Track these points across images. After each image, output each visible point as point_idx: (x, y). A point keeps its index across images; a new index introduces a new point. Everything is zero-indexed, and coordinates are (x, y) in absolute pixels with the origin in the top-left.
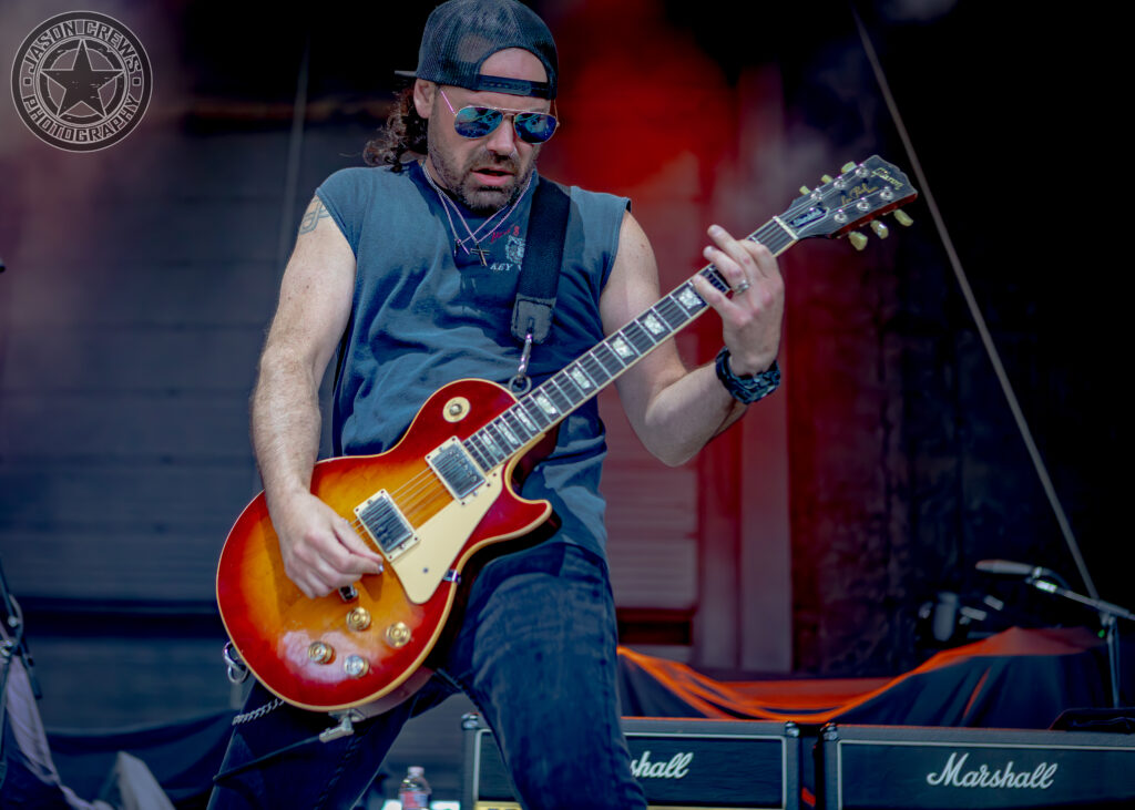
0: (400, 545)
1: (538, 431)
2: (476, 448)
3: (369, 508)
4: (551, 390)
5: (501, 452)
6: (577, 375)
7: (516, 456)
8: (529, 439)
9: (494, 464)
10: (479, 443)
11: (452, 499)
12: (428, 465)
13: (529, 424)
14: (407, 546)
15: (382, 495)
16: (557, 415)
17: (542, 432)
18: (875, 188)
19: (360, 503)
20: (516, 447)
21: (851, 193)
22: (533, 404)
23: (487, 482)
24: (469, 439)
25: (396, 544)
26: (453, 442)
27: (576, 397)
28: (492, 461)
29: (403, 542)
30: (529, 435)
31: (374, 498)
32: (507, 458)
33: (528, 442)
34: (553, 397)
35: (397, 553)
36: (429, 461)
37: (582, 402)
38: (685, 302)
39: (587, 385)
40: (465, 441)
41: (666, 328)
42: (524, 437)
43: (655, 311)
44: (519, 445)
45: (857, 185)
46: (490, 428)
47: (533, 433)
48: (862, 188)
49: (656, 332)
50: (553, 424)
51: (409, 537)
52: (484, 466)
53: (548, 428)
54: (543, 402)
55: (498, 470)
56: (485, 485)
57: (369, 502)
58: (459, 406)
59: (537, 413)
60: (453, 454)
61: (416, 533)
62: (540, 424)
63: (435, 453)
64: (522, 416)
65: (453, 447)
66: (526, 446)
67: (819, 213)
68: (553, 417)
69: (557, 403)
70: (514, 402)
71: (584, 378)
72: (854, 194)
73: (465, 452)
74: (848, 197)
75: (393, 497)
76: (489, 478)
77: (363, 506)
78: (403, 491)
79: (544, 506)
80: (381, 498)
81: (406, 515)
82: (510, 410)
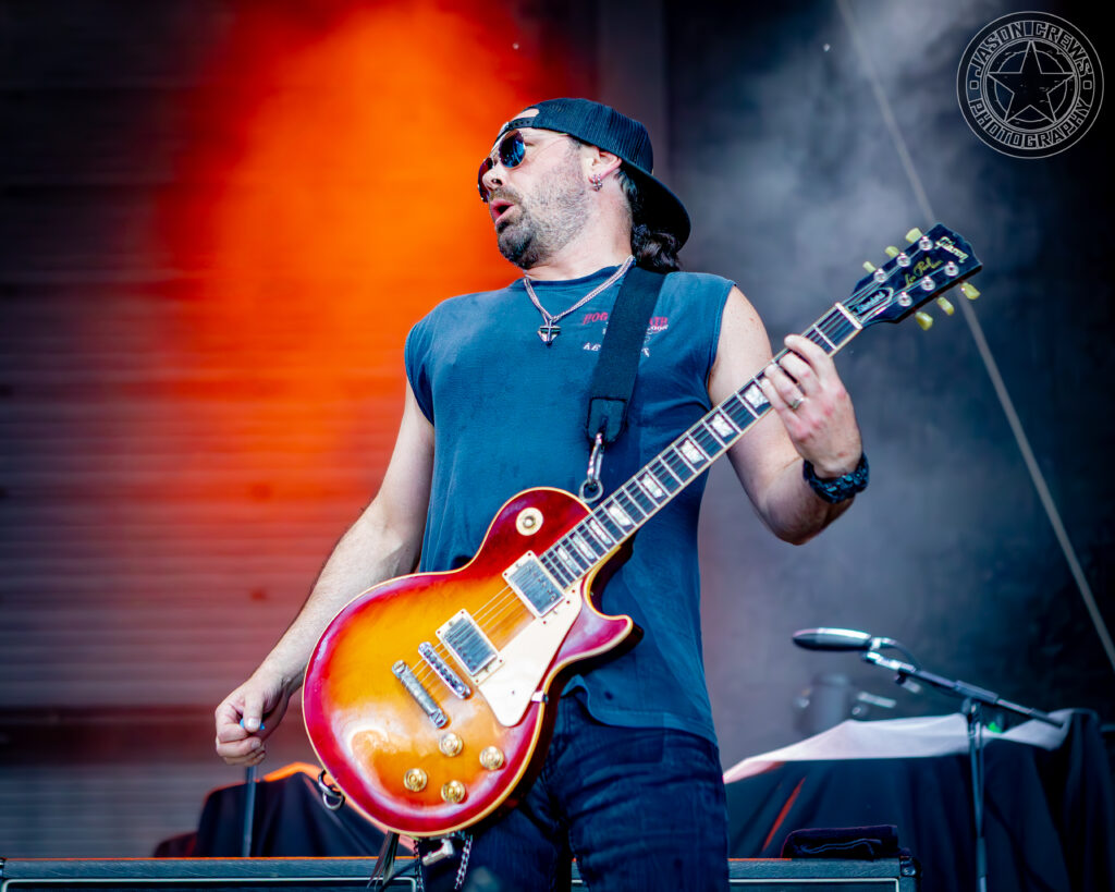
0: (486, 668)
1: (613, 544)
2: (554, 565)
3: (451, 630)
4: (622, 500)
5: (578, 567)
6: (648, 482)
7: (594, 569)
8: (605, 552)
9: (572, 580)
10: (555, 560)
11: (534, 618)
12: (506, 584)
13: (604, 537)
14: (492, 668)
15: (462, 616)
16: (631, 526)
17: (618, 544)
18: (939, 262)
19: (442, 624)
20: (593, 561)
21: (915, 271)
22: (606, 516)
23: (567, 600)
24: (545, 554)
25: (481, 666)
26: (529, 558)
27: (648, 506)
28: (569, 576)
29: (488, 665)
30: (605, 548)
31: (455, 619)
32: (584, 573)
33: (603, 557)
34: (625, 508)
35: (484, 675)
36: (506, 578)
37: (655, 511)
38: (751, 401)
39: (658, 493)
40: (542, 557)
41: (734, 429)
42: (600, 551)
43: (722, 411)
44: (595, 560)
45: (919, 260)
46: (565, 542)
47: (609, 546)
48: (926, 263)
49: (724, 434)
50: (627, 535)
51: (494, 659)
52: (562, 583)
53: (623, 540)
54: (617, 514)
55: (577, 585)
56: (564, 603)
57: (450, 624)
58: (531, 518)
59: (610, 526)
60: (530, 570)
61: (500, 655)
62: (615, 537)
63: (511, 570)
64: (597, 529)
65: (529, 562)
66: (602, 560)
67: (882, 295)
68: (627, 528)
69: (630, 513)
70: (587, 513)
71: (655, 486)
72: (918, 271)
73: (542, 567)
74: (912, 275)
75: (475, 619)
76: (567, 594)
77: (445, 629)
78: (484, 611)
79: (625, 622)
80: (462, 620)
81: (488, 636)
82: (583, 522)
